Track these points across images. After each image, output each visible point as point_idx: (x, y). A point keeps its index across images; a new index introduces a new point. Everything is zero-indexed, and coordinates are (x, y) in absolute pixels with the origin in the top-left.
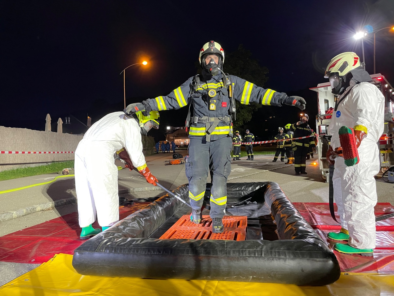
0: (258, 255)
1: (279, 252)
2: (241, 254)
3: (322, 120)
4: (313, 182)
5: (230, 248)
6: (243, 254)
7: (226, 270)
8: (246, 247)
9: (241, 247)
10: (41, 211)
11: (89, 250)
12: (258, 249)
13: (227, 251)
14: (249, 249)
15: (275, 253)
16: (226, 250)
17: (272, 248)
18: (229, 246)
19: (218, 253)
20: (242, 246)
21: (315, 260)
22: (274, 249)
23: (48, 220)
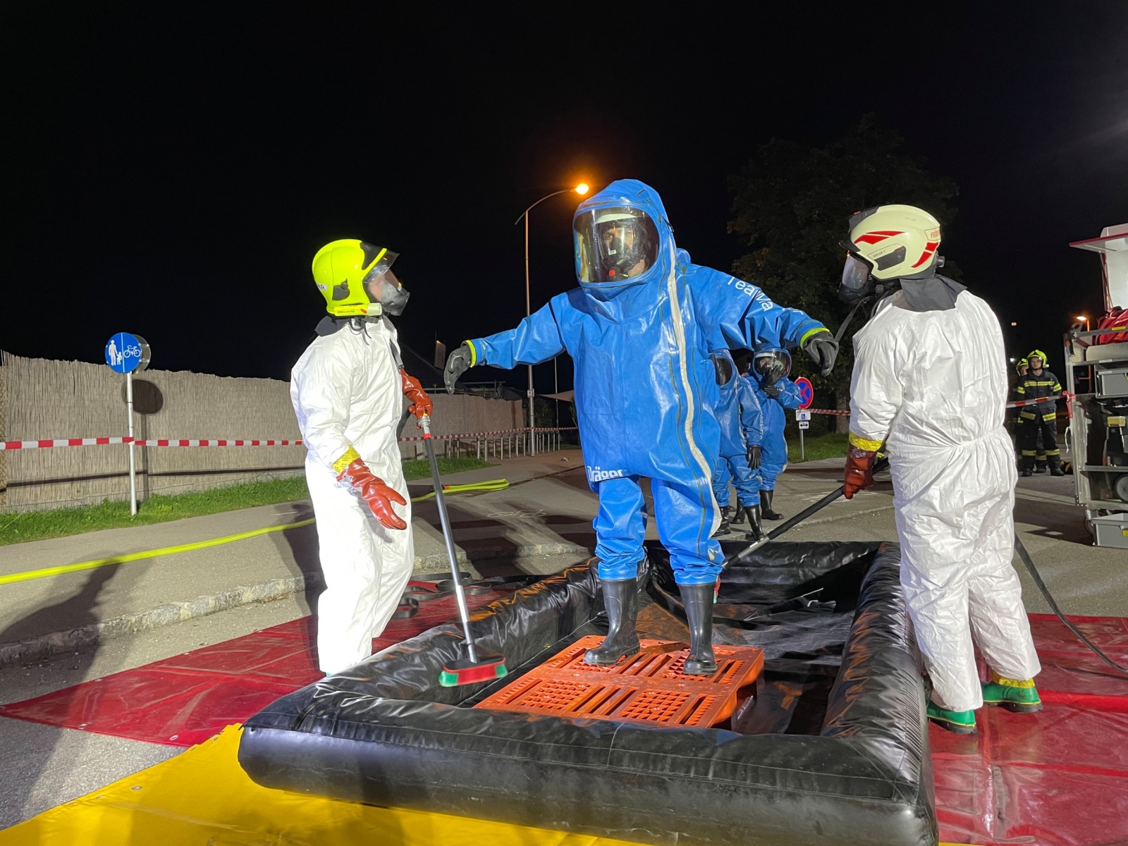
0: (696, 773)
1: (755, 770)
2: (651, 767)
3: (1087, 346)
4: (1055, 542)
5: (624, 747)
6: (655, 769)
7: (608, 809)
8: (668, 747)
9: (653, 748)
10: (253, 602)
11: (276, 723)
12: (701, 757)
13: (615, 754)
14: (674, 756)
15: (745, 771)
16: (612, 752)
17: (738, 758)
18: (623, 742)
19: (591, 758)
20: (658, 743)
21: (857, 802)
22: (743, 760)
23: (260, 629)
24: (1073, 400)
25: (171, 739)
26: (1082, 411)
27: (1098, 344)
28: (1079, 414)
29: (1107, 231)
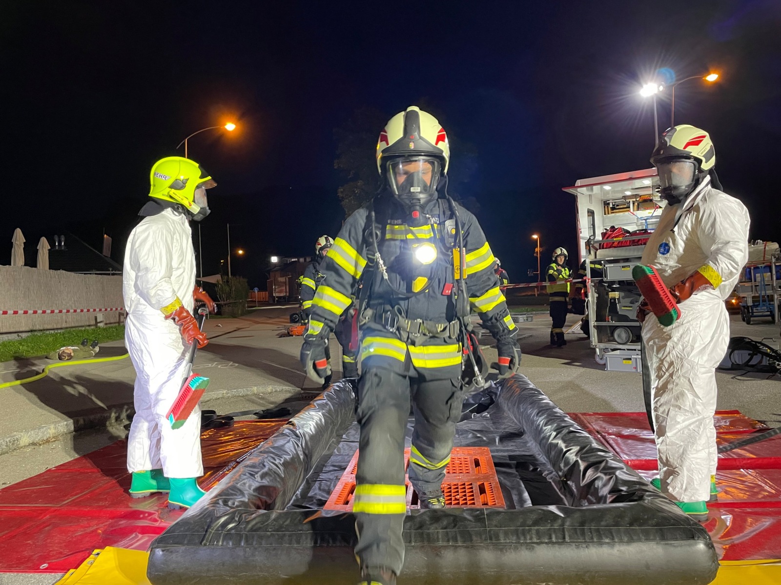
0: (556, 538)
1: (598, 531)
2: (522, 538)
3: (597, 250)
5: (496, 526)
6: (525, 538)
7: (492, 573)
8: (530, 522)
9: (519, 524)
10: (29, 445)
11: (186, 542)
12: (556, 526)
13: (492, 532)
14: (536, 528)
15: (591, 532)
16: (490, 531)
17: (582, 524)
18: (494, 523)
19: (474, 538)
20: (521, 520)
21: (671, 544)
22: (587, 525)
23: (52, 466)
24: (590, 282)
25: (41, 567)
26: (594, 289)
27: (603, 248)
28: (592, 291)
29: (579, 182)
